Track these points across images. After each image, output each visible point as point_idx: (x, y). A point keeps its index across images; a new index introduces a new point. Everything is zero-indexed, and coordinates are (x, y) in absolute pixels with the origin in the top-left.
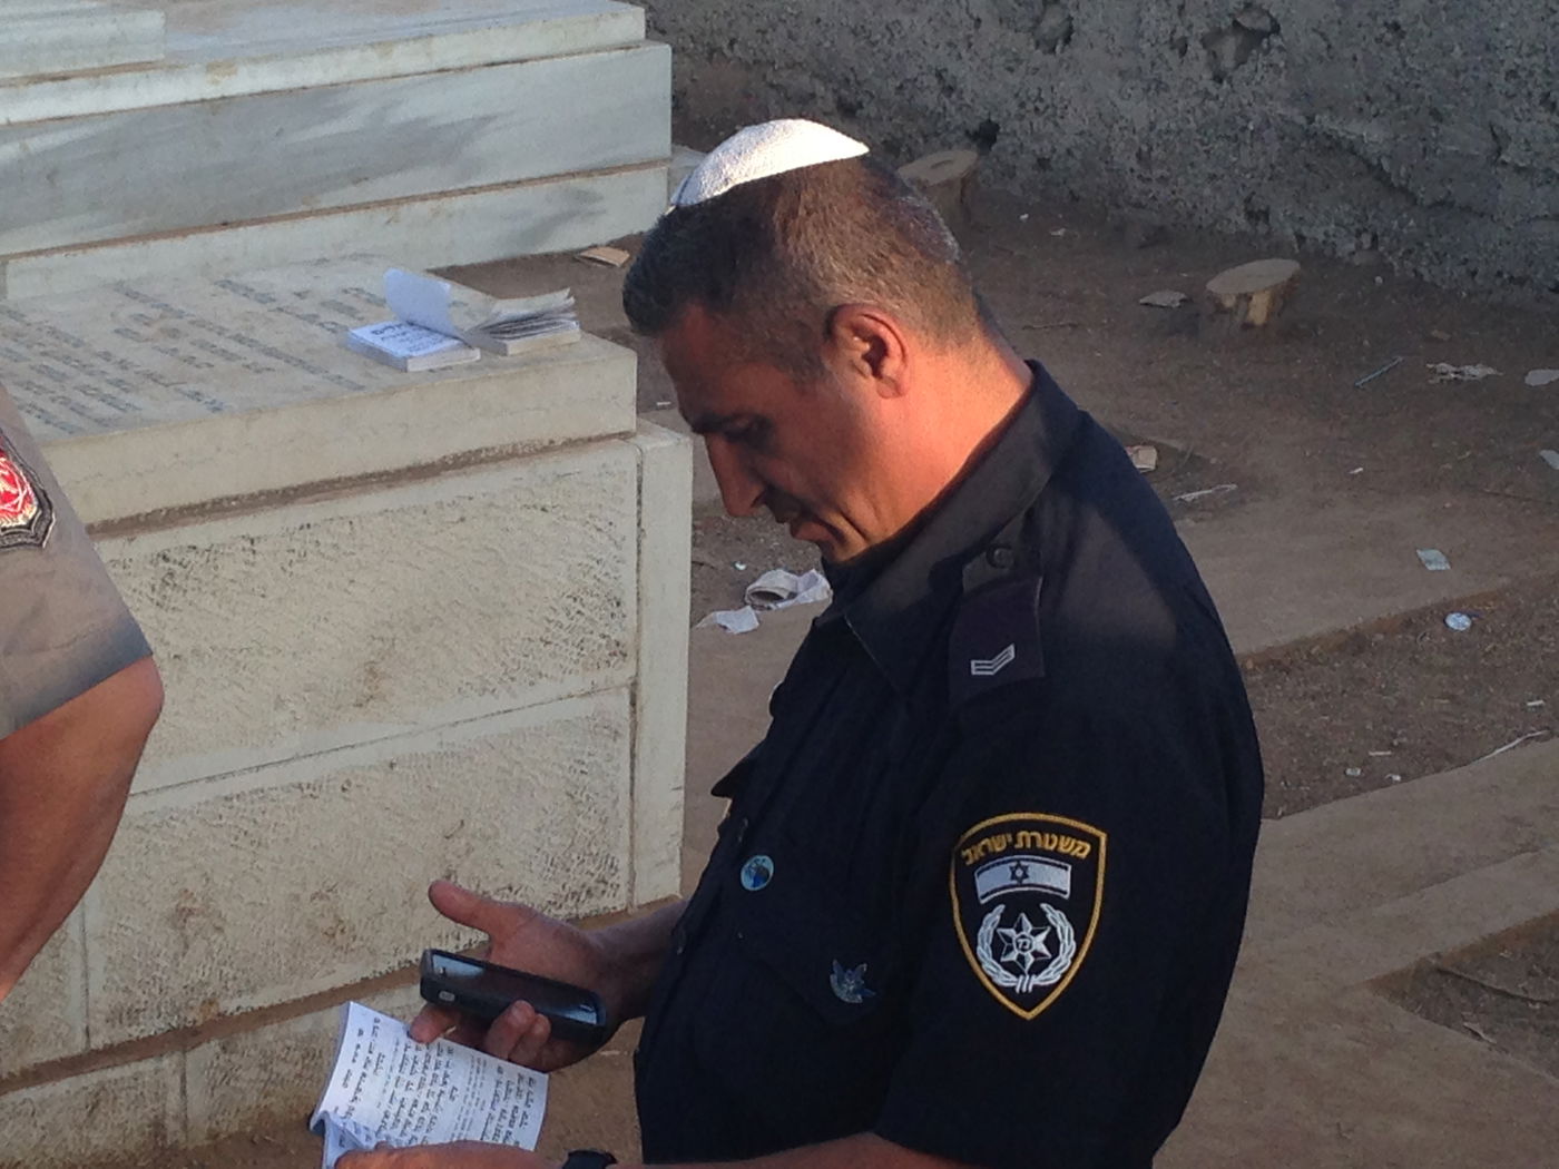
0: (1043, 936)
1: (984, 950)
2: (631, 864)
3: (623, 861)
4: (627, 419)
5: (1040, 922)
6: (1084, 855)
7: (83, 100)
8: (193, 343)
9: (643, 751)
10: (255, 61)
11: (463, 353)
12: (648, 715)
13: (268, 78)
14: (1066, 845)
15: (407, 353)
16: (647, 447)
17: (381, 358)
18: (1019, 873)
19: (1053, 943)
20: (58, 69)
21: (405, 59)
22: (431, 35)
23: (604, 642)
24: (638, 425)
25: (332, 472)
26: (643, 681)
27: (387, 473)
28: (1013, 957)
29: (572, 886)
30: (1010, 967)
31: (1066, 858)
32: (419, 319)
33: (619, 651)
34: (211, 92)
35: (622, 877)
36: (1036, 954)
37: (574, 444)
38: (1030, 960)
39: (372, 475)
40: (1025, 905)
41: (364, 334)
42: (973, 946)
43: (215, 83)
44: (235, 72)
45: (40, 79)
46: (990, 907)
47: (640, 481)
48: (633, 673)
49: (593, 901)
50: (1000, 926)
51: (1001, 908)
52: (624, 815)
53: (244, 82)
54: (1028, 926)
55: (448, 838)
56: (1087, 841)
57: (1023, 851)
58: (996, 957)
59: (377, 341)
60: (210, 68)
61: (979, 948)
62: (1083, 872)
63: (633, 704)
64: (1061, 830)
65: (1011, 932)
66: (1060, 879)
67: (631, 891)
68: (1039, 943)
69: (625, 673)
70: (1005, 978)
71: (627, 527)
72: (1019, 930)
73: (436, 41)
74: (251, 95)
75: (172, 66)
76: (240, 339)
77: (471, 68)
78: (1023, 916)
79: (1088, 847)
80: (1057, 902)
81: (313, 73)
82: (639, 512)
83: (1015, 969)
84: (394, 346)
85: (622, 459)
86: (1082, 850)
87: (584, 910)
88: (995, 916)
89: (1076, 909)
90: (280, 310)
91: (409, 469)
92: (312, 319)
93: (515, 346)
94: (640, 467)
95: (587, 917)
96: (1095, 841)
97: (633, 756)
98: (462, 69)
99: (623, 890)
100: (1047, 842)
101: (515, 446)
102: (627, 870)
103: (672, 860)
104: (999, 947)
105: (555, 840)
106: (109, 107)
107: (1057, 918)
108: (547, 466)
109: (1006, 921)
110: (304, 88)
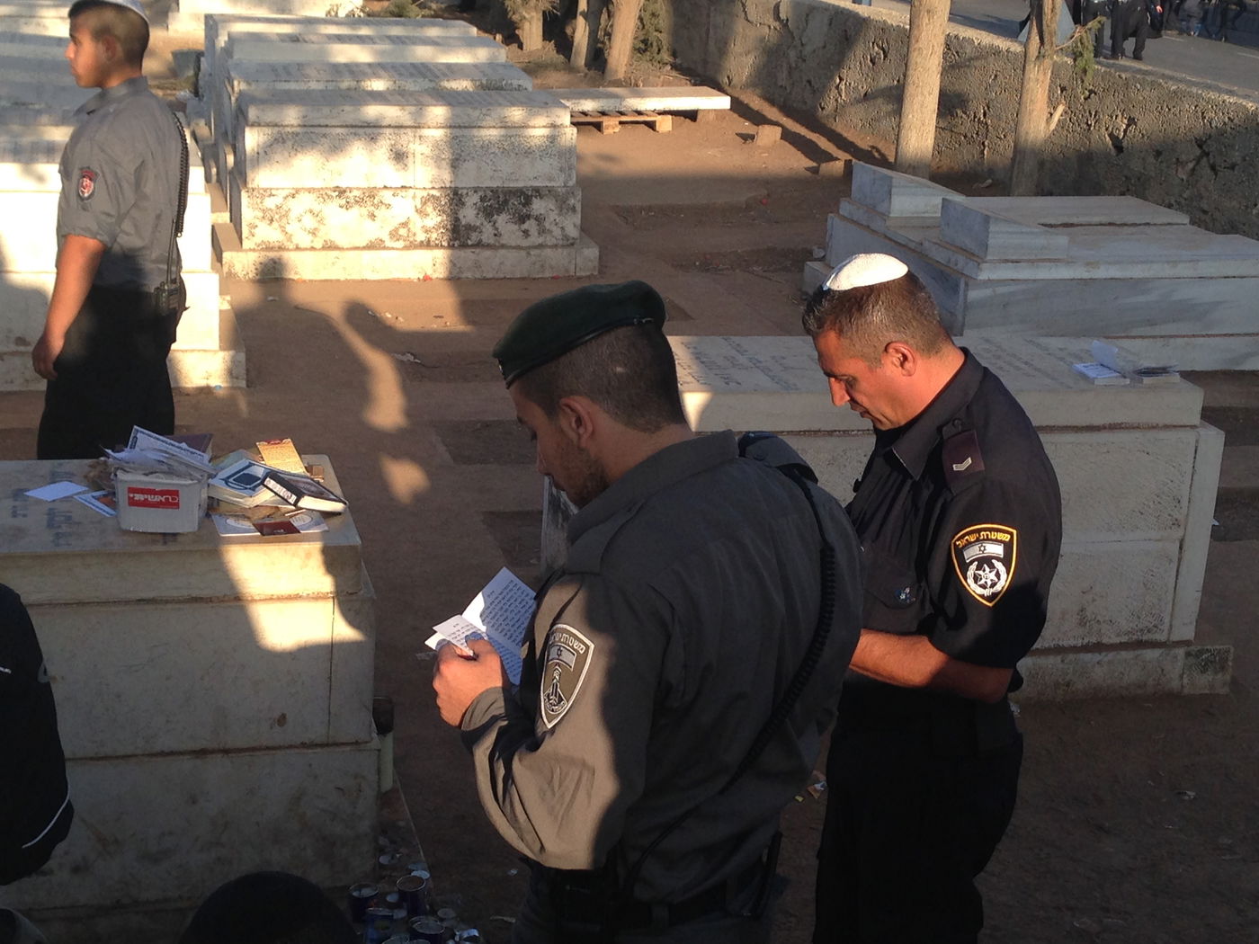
0: (994, 572)
1: (970, 581)
2: (1171, 622)
3: (1167, 620)
4: (1196, 420)
5: (992, 567)
6: (1007, 540)
7: (1025, 273)
8: (1005, 362)
9: (1183, 570)
10: (1110, 263)
11: (1122, 379)
12: (1187, 555)
13: (1114, 272)
14: (1000, 536)
15: (1094, 376)
16: (1202, 433)
17: (1084, 377)
18: (982, 548)
19: (998, 575)
20: (1014, 258)
21: (1184, 270)
22: (1198, 261)
23: (1170, 518)
24: (1201, 423)
25: (1051, 423)
26: (1187, 539)
27: (1077, 427)
28: (982, 582)
29: (1140, 626)
30: (982, 586)
31: (1001, 542)
32: (1105, 364)
33: (1176, 523)
34: (1086, 275)
35: (1166, 627)
36: (992, 580)
37: (1166, 427)
38: (989, 583)
39: (1070, 427)
40: (985, 561)
41: (1080, 366)
42: (966, 579)
43: (1089, 272)
44: (1099, 268)
45: (1007, 261)
46: (972, 562)
47: (1196, 447)
48: (1182, 535)
49: (1150, 635)
50: (977, 570)
51: (976, 563)
52: (1170, 597)
53: (1102, 273)
54: (987, 569)
55: (1084, 593)
56: (1008, 534)
57: (984, 540)
58: (976, 582)
59: (1084, 370)
60: (1088, 264)
61: (968, 580)
62: (1008, 547)
63: (1181, 548)
64: (998, 530)
65: (981, 572)
66: (998, 550)
67: (1169, 634)
68: (992, 576)
69: (1179, 533)
70: (980, 591)
71: (1188, 467)
72: (984, 571)
73: (1200, 263)
74: (1105, 279)
75: (1070, 262)
76: (1026, 363)
77: (1216, 278)
78: (985, 565)
79: (1009, 536)
80: (998, 559)
81: (1137, 272)
82: (1194, 462)
83: (984, 587)
84: (1091, 374)
85: (1189, 437)
86: (1006, 538)
87: (1145, 638)
88: (973, 567)
89: (1006, 561)
90: (1049, 354)
91: (1087, 427)
92: (1062, 359)
93: (1147, 380)
94: (1197, 441)
95: (1145, 641)
96: (1011, 534)
97: (1178, 571)
98: (1212, 278)
99: (1166, 632)
100: (993, 536)
101: (1139, 424)
102: (1168, 624)
103: (1191, 623)
104: (976, 579)
105: (1135, 604)
106: (1038, 277)
107: (999, 565)
108: (1151, 434)
109: (979, 568)
110: (1131, 278)
